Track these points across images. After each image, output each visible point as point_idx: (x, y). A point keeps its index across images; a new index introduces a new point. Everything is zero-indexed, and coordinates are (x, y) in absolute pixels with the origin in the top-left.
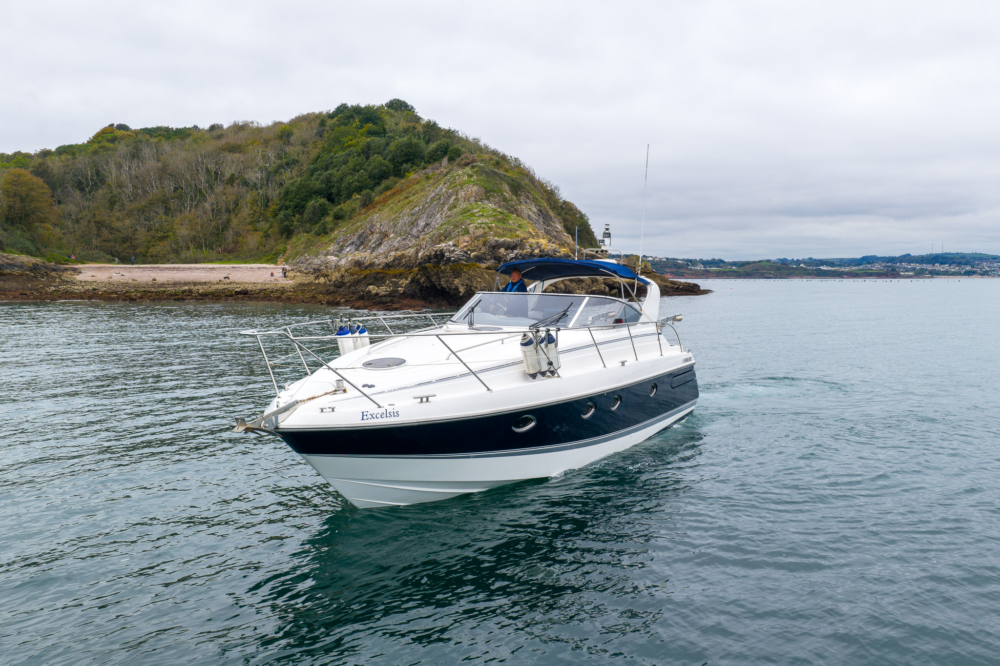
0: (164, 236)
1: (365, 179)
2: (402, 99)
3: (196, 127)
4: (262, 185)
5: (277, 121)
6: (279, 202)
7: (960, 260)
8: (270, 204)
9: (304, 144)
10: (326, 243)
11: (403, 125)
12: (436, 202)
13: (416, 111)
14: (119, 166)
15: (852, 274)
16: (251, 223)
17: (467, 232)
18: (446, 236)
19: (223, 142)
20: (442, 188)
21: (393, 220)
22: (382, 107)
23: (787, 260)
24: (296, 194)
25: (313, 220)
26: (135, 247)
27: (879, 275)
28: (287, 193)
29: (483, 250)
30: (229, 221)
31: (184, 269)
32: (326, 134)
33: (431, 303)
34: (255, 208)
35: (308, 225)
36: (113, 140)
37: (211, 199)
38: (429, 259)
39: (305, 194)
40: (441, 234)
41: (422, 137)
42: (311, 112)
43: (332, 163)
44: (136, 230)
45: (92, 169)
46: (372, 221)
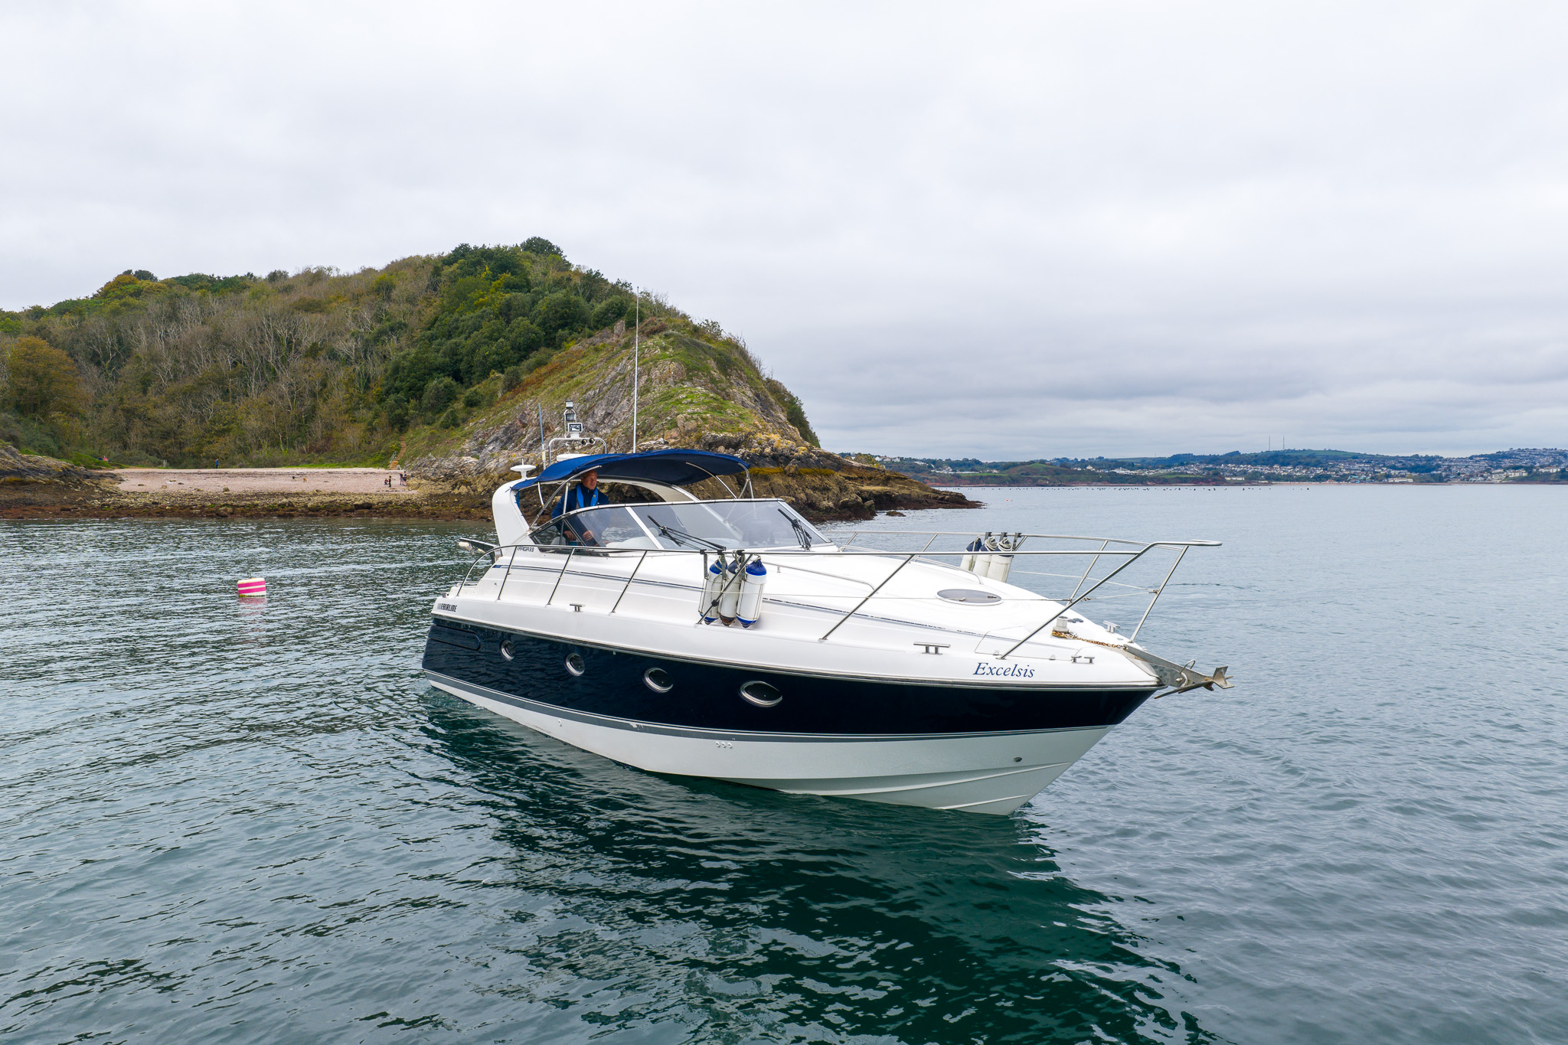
0: (224, 430)
1: (507, 351)
2: (544, 238)
3: (250, 275)
4: (358, 358)
5: (367, 267)
6: (385, 382)
7: (1308, 460)
8: (372, 385)
9: (412, 300)
10: (458, 439)
11: (553, 275)
12: (619, 384)
13: (564, 254)
14: (151, 332)
15: (1159, 480)
16: (347, 412)
17: (674, 424)
18: (645, 431)
19: (294, 298)
21: (557, 407)
22: (515, 249)
23: (1068, 460)
24: (410, 372)
25: (437, 408)
26: (182, 445)
27: (1197, 481)
28: (396, 370)
30: (314, 409)
32: (442, 288)
34: (351, 390)
35: (430, 414)
36: (137, 294)
37: (286, 377)
39: (422, 371)
41: (581, 291)
42: (414, 254)
43: (457, 328)
44: (182, 421)
45: (111, 335)
46: (523, 409)
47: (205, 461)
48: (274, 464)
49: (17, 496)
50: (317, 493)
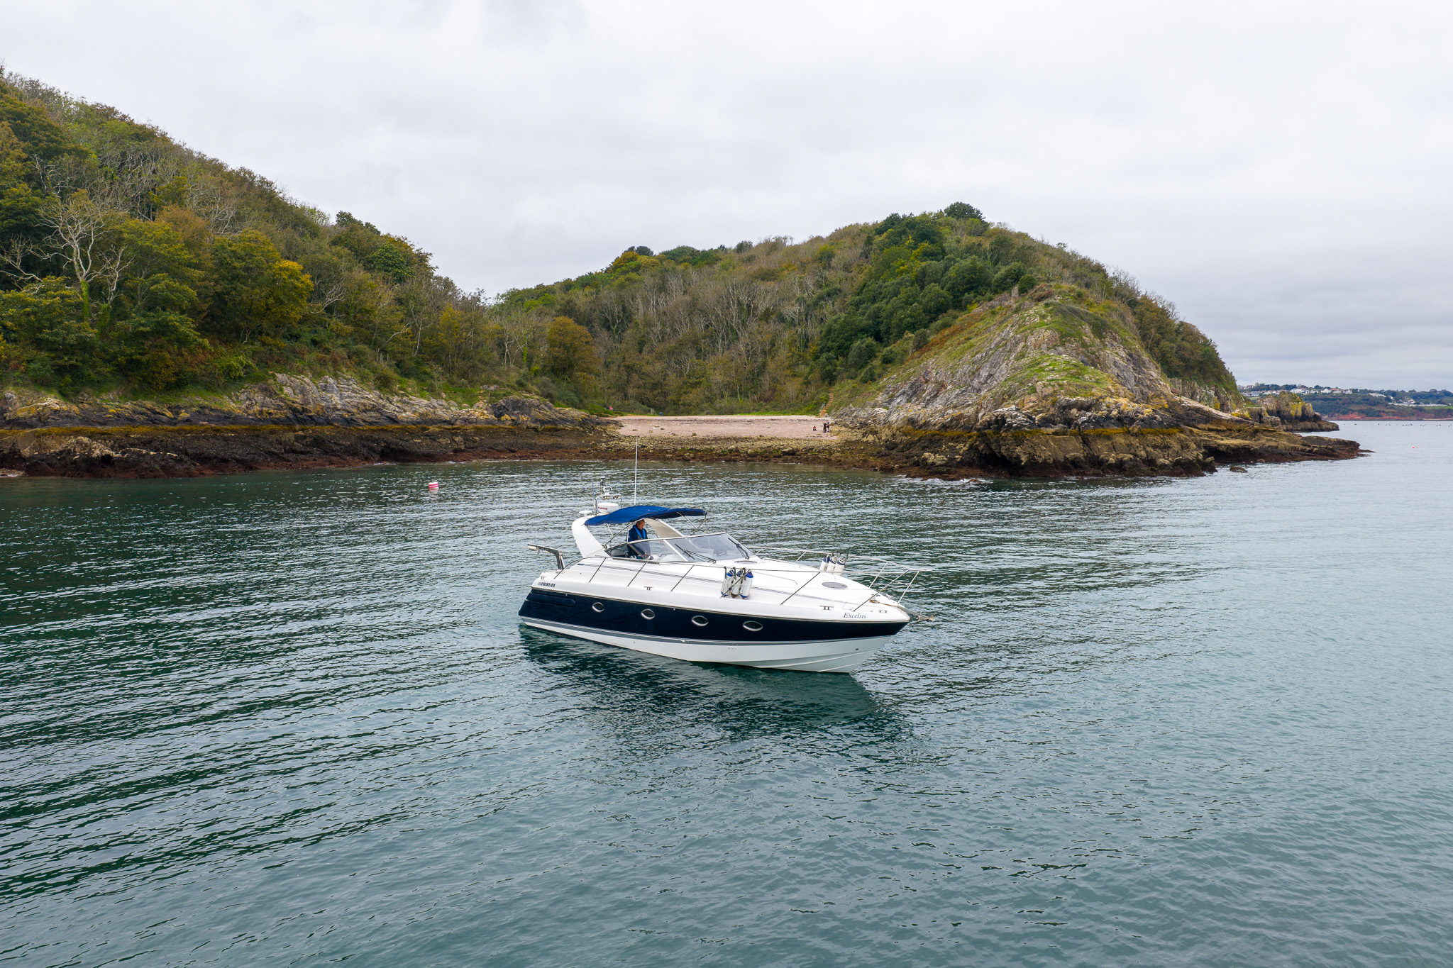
0: (696, 382)
1: (919, 314)
2: (966, 202)
3: (722, 247)
4: (800, 321)
6: (820, 342)
8: (810, 344)
9: (847, 268)
10: (873, 392)
11: (967, 240)
12: (1001, 349)
14: (646, 302)
16: (789, 367)
17: (1034, 390)
18: (1010, 395)
19: (754, 268)
20: (1009, 332)
21: (951, 367)
22: (939, 215)
24: (840, 334)
25: (859, 365)
26: (665, 394)
28: (829, 332)
29: (1052, 410)
30: (764, 365)
31: (721, 422)
32: (872, 255)
33: (990, 472)
34: (793, 349)
35: (853, 370)
36: (637, 269)
37: (744, 338)
38: (988, 424)
39: (849, 333)
40: (1005, 392)
41: (989, 257)
43: (880, 293)
44: (666, 375)
45: (618, 306)
46: (926, 367)
47: (682, 408)
48: (731, 412)
49: (551, 441)
50: (760, 438)
